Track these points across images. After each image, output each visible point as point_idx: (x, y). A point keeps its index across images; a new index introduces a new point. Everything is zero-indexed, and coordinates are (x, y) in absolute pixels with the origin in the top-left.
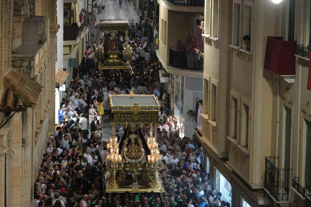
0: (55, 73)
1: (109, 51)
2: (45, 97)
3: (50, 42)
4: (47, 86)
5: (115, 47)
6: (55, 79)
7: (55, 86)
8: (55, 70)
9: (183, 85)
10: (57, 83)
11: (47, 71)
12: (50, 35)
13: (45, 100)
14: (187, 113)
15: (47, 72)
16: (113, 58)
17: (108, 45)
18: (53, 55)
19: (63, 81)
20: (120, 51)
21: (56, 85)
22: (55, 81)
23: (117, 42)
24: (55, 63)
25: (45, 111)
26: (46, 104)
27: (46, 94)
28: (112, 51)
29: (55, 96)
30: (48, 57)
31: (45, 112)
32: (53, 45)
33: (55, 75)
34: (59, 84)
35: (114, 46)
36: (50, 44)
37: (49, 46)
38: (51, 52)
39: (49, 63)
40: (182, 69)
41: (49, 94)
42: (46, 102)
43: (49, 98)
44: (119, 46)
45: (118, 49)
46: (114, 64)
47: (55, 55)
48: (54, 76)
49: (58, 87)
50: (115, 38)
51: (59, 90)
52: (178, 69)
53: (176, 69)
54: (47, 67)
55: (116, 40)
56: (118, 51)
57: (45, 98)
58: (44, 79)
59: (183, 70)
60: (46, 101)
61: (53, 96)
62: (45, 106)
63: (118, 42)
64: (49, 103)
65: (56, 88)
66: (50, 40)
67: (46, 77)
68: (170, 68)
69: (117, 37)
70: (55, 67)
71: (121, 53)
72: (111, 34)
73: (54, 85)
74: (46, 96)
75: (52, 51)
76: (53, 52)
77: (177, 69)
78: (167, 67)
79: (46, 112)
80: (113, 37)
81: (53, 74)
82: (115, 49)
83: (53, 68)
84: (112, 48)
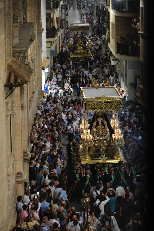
1: (77, 45)
4: (36, 69)
5: (81, 42)
6: (41, 65)
7: (42, 69)
8: (41, 58)
10: (43, 67)
13: (35, 79)
14: (129, 85)
15: (36, 60)
16: (80, 49)
17: (76, 41)
18: (40, 48)
19: (47, 66)
20: (84, 45)
22: (41, 66)
23: (82, 38)
24: (41, 53)
26: (36, 81)
27: (36, 74)
29: (42, 76)
30: (37, 50)
31: (35, 86)
32: (40, 42)
33: (41, 61)
34: (44, 68)
36: (38, 41)
39: (37, 53)
40: (126, 56)
41: (38, 74)
43: (38, 77)
44: (83, 41)
45: (83, 43)
46: (80, 53)
49: (44, 70)
50: (81, 36)
51: (44, 71)
52: (123, 55)
53: (121, 55)
54: (36, 57)
56: (83, 45)
57: (35, 77)
61: (40, 76)
62: (35, 83)
64: (38, 80)
65: (42, 70)
67: (35, 63)
70: (41, 56)
72: (78, 33)
76: (40, 46)
78: (116, 55)
79: (36, 87)
80: (79, 35)
81: (40, 61)
82: (81, 43)
83: (40, 57)
84: (79, 42)
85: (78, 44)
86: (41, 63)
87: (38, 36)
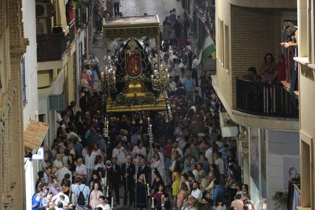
0: (22, 129)
1: (127, 77)
2: (5, 179)
3: (11, 73)
4: (7, 157)
5: (136, 69)
6: (22, 142)
7: (24, 154)
8: (22, 125)
10: (26, 148)
11: (6, 129)
12: (11, 61)
13: (5, 185)
14: (273, 197)
15: (6, 132)
17: (123, 65)
18: (18, 97)
19: (38, 144)
21: (26, 152)
22: (22, 145)
23: (141, 59)
24: (22, 110)
25: (6, 205)
26: (8, 192)
27: (8, 173)
28: (131, 77)
29: (24, 171)
30: (8, 105)
31: (6, 207)
32: (17, 79)
33: (22, 133)
34: (31, 150)
35: (134, 66)
36: (12, 76)
37: (10, 81)
38: (14, 92)
39: (10, 113)
40: (261, 116)
41: (12, 170)
42: (8, 188)
43: (12, 179)
44: (144, 66)
45: (144, 73)
46: (135, 101)
47: (21, 95)
48: (22, 136)
49: (30, 155)
50: (137, 52)
51: (31, 160)
52: (253, 116)
53: (249, 115)
54: (6, 123)
55: (139, 55)
56: (142, 77)
57: (6, 182)
58: (3, 145)
59: (262, 118)
60: (8, 185)
61: (19, 174)
62: (5, 196)
63: (143, 58)
64: (12, 187)
65: (26, 157)
66: (12, 70)
67: (5, 142)
68: (238, 115)
70: (22, 119)
71: (148, 79)
72: (129, 44)
73: (22, 151)
74: (8, 176)
75: (16, 90)
76: (17, 91)
77: (251, 117)
78: (233, 113)
79: (8, 207)
80: (133, 49)
81: (18, 133)
82: (138, 73)
83: (18, 121)
84: (132, 70)
85: (129, 74)
86: (22, 139)
87: (12, 63)
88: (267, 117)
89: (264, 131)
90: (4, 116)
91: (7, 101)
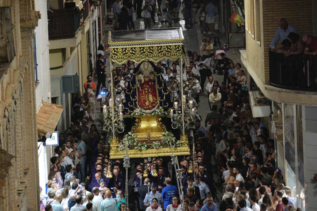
0: (35, 111)
1: (137, 111)
2: (18, 163)
3: (22, 48)
4: (20, 140)
5: (151, 99)
6: (35, 124)
7: (37, 138)
8: (35, 105)
9: (299, 123)
10: (40, 131)
11: (19, 109)
12: (21, 35)
13: (18, 170)
15: (18, 112)
16: (149, 130)
17: (134, 95)
18: (29, 75)
19: (52, 127)
20: (166, 109)
21: (39, 136)
22: (35, 128)
23: (157, 86)
24: (34, 90)
25: (19, 192)
26: (21, 177)
27: (20, 157)
28: (144, 111)
29: (37, 157)
30: (20, 82)
31: (19, 194)
32: (28, 55)
33: (35, 115)
34: (45, 133)
35: (148, 97)
36: (23, 52)
37: (21, 56)
38: (26, 69)
39: (22, 92)
40: (297, 91)
41: (25, 155)
42: (21, 174)
43: (25, 164)
44: (161, 96)
45: (161, 105)
46: (148, 143)
47: (32, 73)
48: (34, 118)
49: (43, 140)
50: (152, 77)
51: (44, 144)
52: (288, 91)
54: (18, 102)
55: (154, 81)
56: (159, 110)
57: (18, 166)
58: (15, 127)
59: (299, 93)
60: (21, 171)
61: (33, 159)
62: (18, 182)
63: (160, 86)
64: (25, 174)
65: (39, 141)
66: (22, 45)
67: (17, 123)
69: (155, 73)
70: (34, 99)
71: (166, 113)
72: (142, 66)
73: (35, 135)
74: (21, 161)
75: (27, 68)
76: (29, 69)
79: (22, 195)
80: (147, 73)
81: (31, 114)
82: (153, 105)
83: (30, 101)
84: (145, 101)
85: (142, 106)
86: (35, 121)
87: (22, 38)
88: (304, 92)
89: (301, 107)
90: (16, 93)
91: (19, 77)
